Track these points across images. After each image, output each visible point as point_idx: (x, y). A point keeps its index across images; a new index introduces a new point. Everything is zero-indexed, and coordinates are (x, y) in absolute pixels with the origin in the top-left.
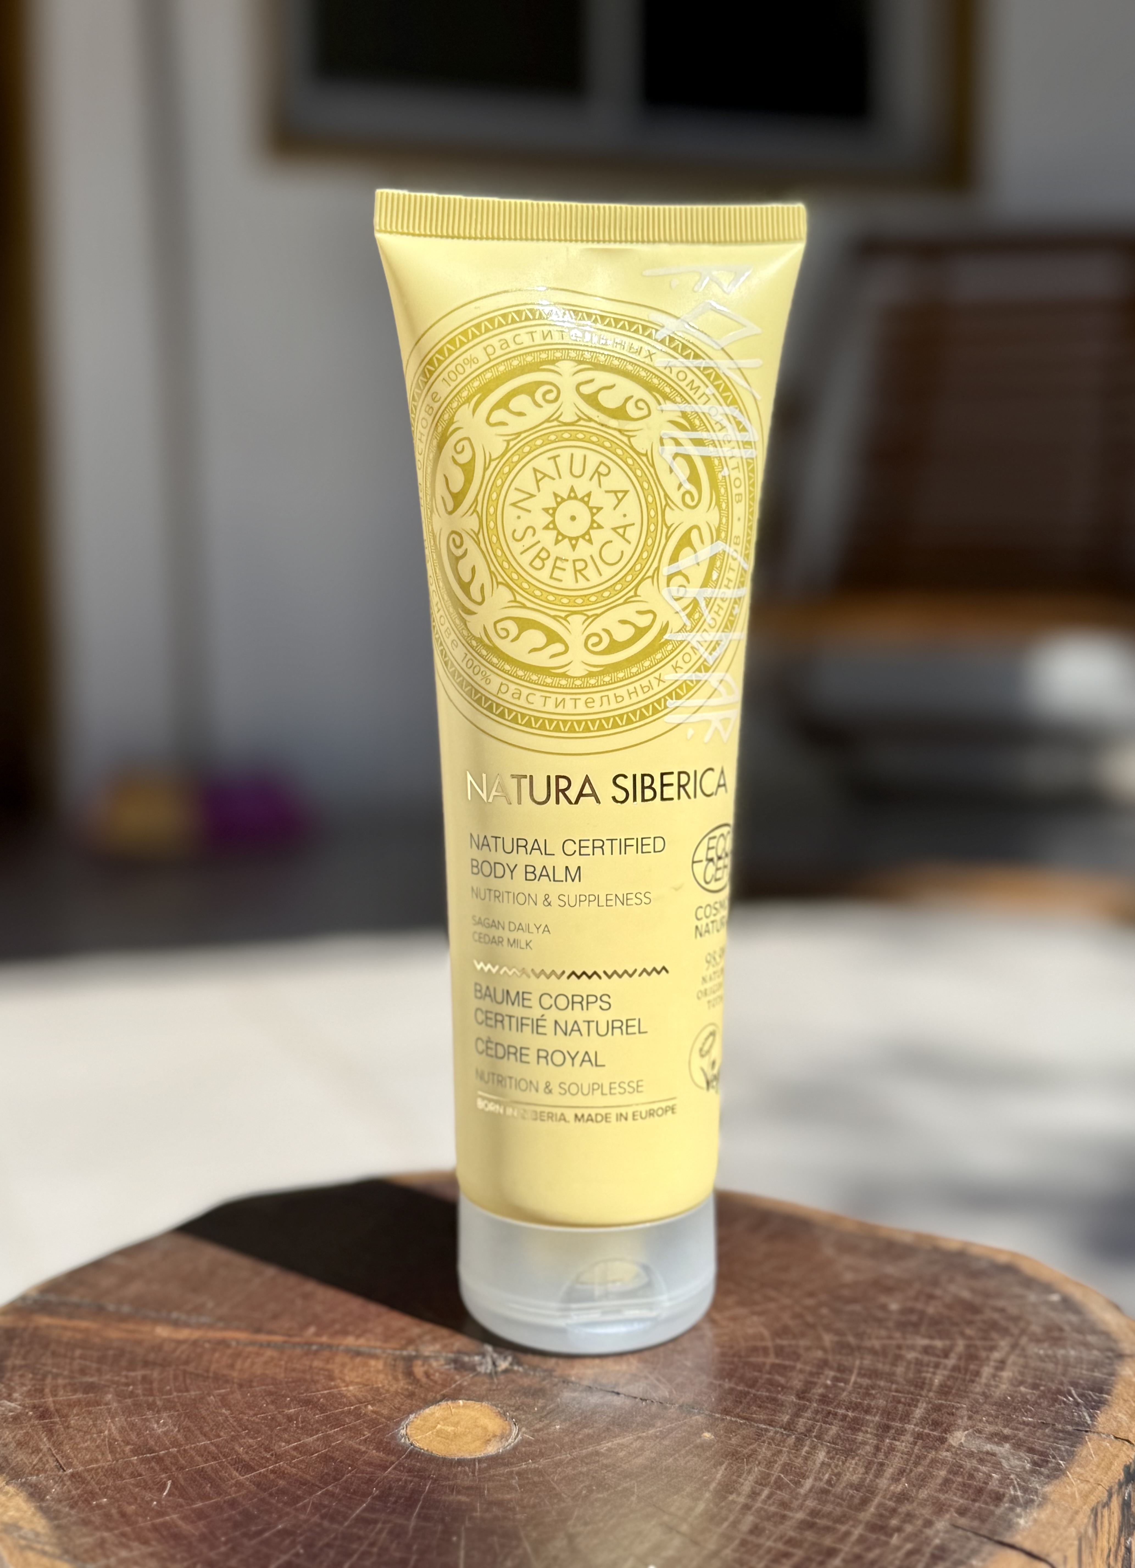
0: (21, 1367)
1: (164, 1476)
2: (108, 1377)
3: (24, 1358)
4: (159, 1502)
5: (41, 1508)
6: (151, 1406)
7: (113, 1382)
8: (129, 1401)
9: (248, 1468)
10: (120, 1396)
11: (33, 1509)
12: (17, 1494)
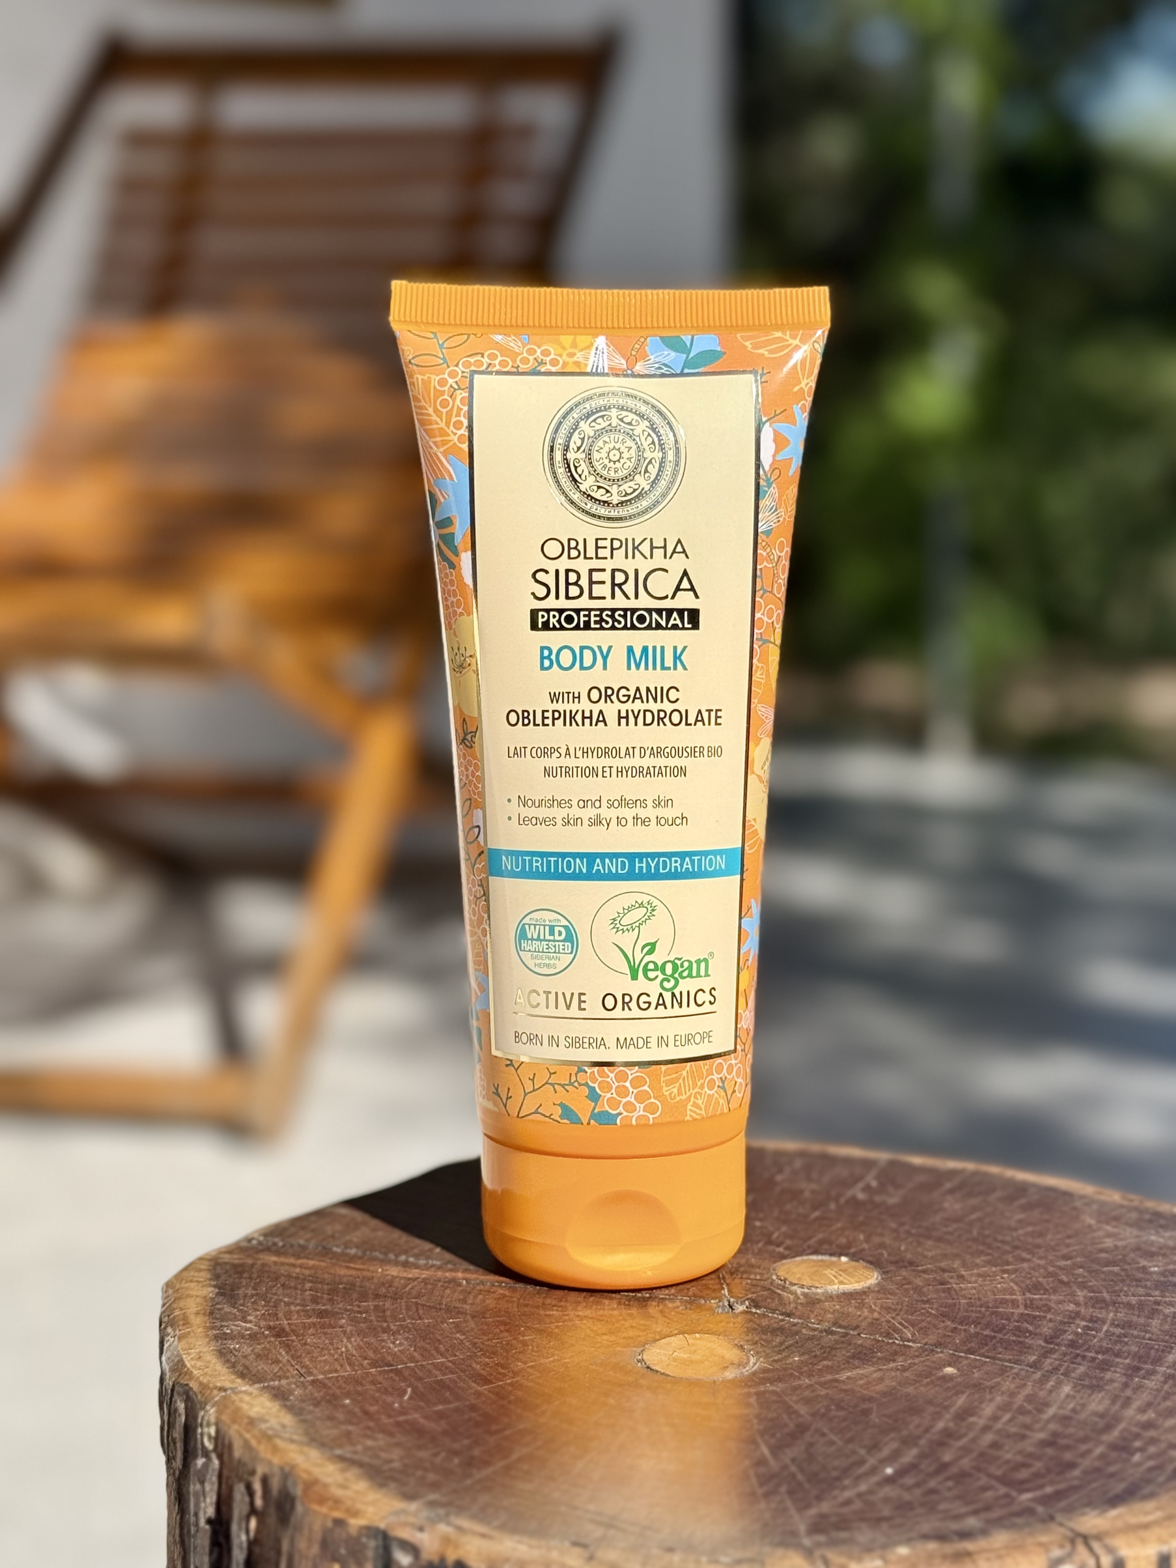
0: (252, 1296)
1: (403, 1384)
2: (341, 1306)
3: (254, 1289)
4: (401, 1404)
5: (285, 1406)
6: (385, 1331)
7: (346, 1310)
8: (363, 1325)
9: (486, 1381)
10: (353, 1320)
11: (278, 1407)
12: (261, 1395)
